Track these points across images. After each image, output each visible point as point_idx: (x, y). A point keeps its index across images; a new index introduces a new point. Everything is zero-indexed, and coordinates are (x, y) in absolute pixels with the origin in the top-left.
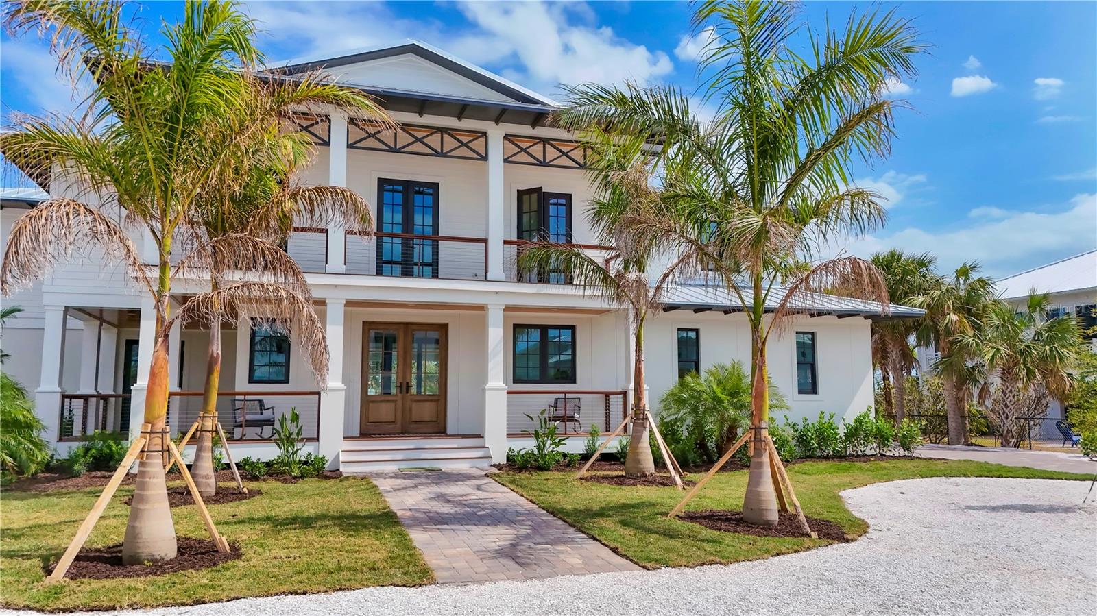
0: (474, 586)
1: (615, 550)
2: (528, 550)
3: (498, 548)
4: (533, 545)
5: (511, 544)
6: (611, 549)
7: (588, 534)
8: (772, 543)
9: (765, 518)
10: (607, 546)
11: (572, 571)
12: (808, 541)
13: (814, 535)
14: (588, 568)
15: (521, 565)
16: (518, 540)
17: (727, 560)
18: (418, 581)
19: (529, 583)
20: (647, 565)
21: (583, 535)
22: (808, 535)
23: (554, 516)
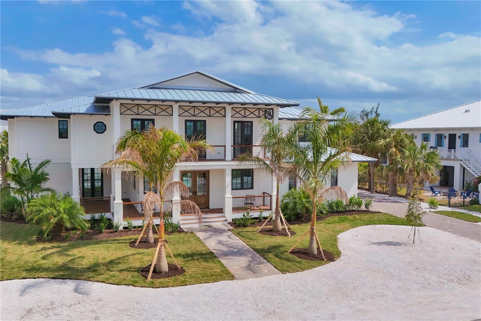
0: (245, 280)
1: (275, 267)
2: (253, 267)
3: (245, 266)
4: (254, 265)
5: (248, 264)
6: (274, 266)
7: (267, 260)
8: (314, 263)
9: (313, 253)
10: (273, 265)
11: (266, 275)
12: (323, 262)
13: (325, 260)
14: (270, 274)
15: (253, 272)
16: (250, 263)
17: (303, 269)
18: (232, 279)
19: (257, 278)
20: (284, 272)
21: (266, 260)
22: (324, 260)
23: (256, 252)
